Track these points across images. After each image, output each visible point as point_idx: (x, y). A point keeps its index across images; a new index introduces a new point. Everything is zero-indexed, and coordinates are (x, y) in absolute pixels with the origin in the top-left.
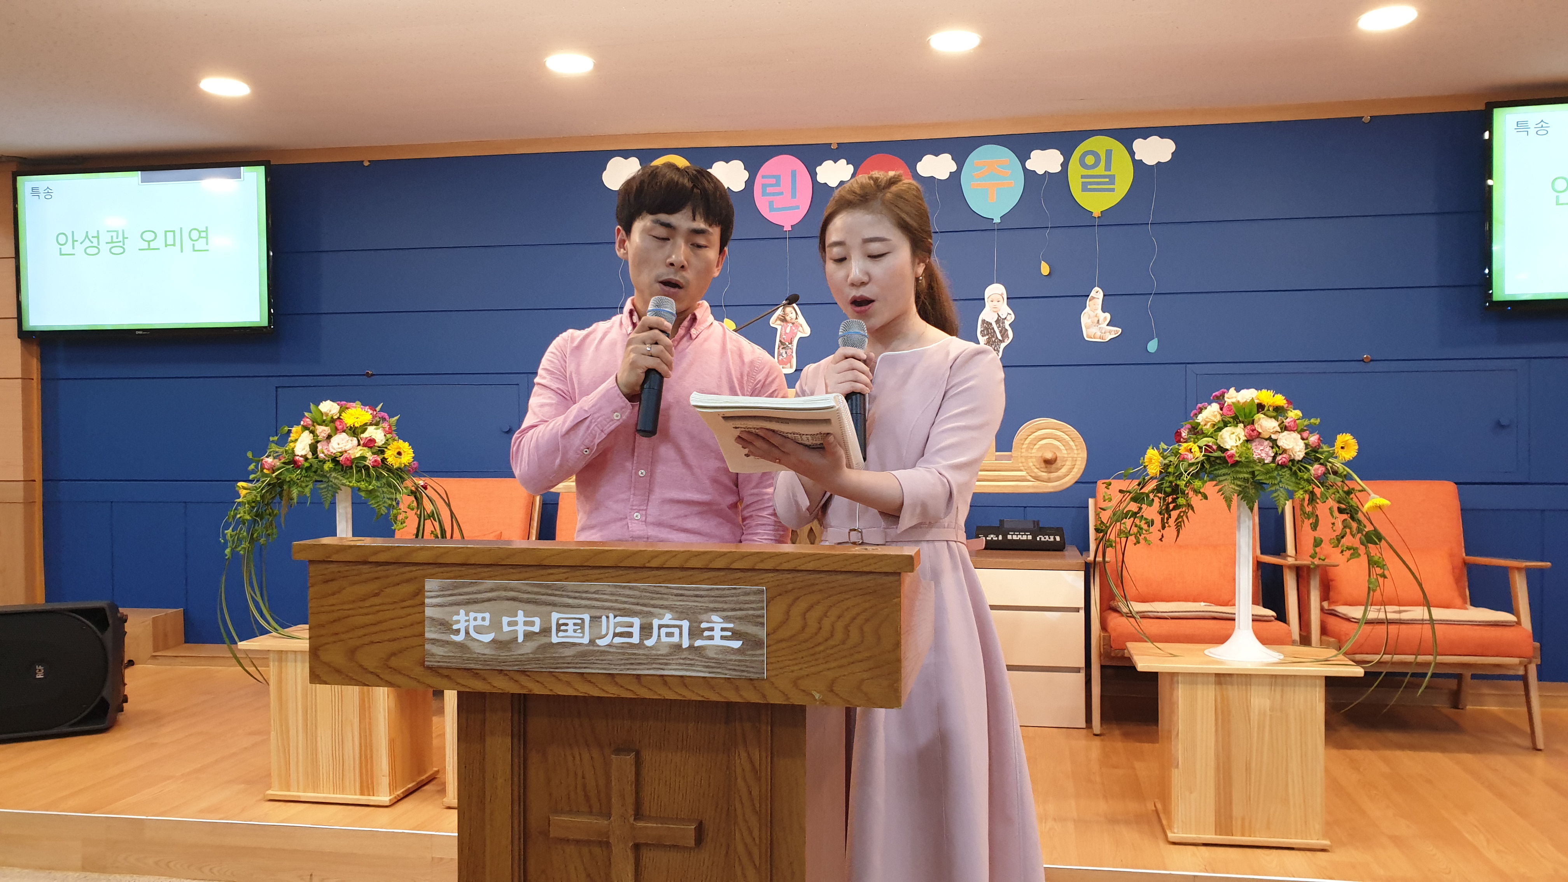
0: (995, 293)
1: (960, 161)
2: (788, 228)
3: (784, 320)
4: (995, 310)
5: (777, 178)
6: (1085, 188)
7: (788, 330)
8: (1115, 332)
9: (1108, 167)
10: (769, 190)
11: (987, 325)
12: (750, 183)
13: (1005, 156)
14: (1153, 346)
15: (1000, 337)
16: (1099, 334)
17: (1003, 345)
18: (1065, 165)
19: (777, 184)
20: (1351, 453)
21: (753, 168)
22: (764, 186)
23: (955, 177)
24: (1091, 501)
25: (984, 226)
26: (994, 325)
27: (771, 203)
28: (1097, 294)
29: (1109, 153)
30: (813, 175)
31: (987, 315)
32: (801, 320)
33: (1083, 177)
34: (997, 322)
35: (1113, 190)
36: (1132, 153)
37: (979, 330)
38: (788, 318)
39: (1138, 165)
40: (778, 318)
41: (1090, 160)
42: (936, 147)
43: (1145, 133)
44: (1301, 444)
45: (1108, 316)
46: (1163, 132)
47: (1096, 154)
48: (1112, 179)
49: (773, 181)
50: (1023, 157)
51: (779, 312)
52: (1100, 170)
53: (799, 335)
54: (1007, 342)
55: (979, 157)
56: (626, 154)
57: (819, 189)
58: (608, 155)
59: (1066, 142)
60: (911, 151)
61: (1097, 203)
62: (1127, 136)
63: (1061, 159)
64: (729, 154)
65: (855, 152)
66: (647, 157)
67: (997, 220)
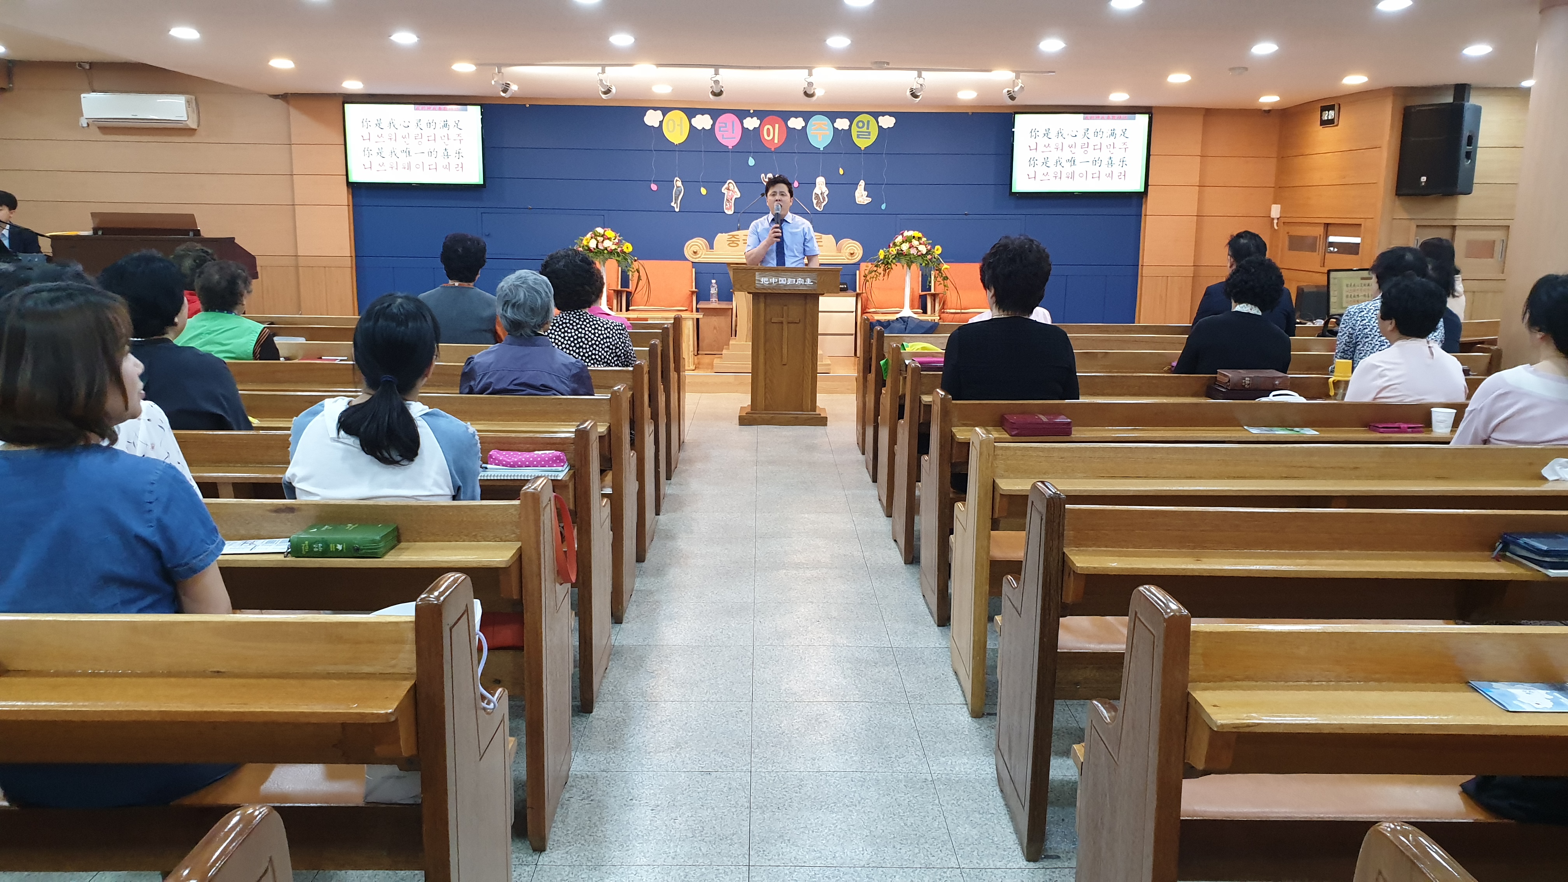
0: (821, 181)
1: (806, 122)
2: (730, 147)
3: (728, 189)
4: (820, 188)
5: (725, 124)
6: (858, 137)
7: (730, 194)
8: (869, 200)
9: (868, 129)
10: (721, 129)
11: (817, 195)
12: (713, 125)
13: (826, 121)
14: (883, 207)
15: (822, 201)
16: (862, 201)
17: (823, 204)
18: (850, 126)
19: (726, 127)
20: (940, 252)
21: (714, 118)
22: (720, 127)
23: (804, 128)
24: (858, 272)
25: (816, 151)
26: (820, 196)
27: (723, 135)
28: (862, 183)
29: (868, 122)
30: (742, 124)
31: (817, 190)
32: (736, 189)
33: (858, 132)
34: (821, 194)
35: (870, 138)
37: (814, 197)
38: (730, 188)
39: (880, 128)
40: (726, 188)
41: (861, 125)
42: (796, 114)
43: (883, 114)
44: (925, 249)
45: (866, 193)
46: (891, 114)
47: (863, 122)
48: (869, 133)
50: (833, 122)
51: (726, 185)
52: (865, 129)
53: (736, 196)
54: (825, 203)
55: (815, 121)
56: (655, 109)
57: (745, 130)
58: (647, 109)
59: (851, 116)
60: (785, 116)
61: (863, 143)
62: (876, 115)
63: (849, 123)
64: (703, 111)
65: (760, 115)
66: (665, 111)
67: (822, 149)
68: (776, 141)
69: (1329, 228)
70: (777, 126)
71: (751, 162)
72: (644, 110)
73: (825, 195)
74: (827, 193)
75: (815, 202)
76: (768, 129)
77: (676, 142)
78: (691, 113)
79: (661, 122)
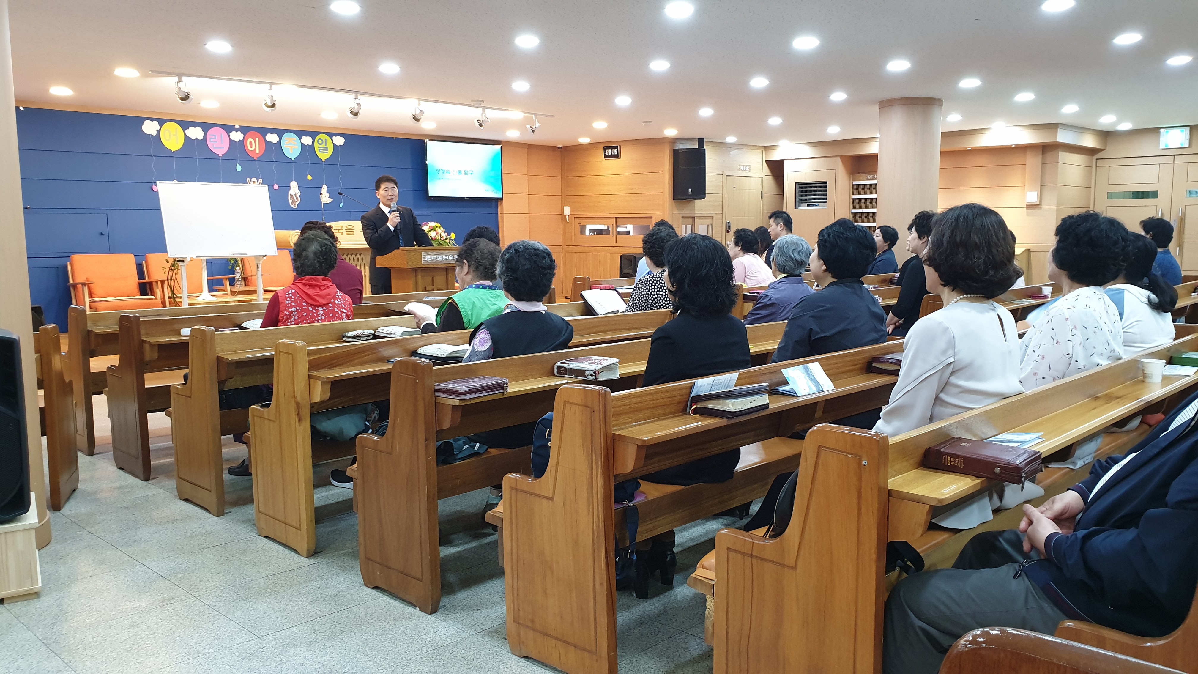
0: (294, 185)
1: (280, 137)
2: (220, 155)
4: (294, 190)
6: (319, 151)
8: (331, 200)
9: (326, 145)
10: (212, 140)
11: (292, 196)
12: (205, 136)
13: (295, 137)
14: (341, 205)
15: (295, 200)
16: (326, 201)
17: (297, 203)
18: (313, 142)
21: (205, 131)
22: (210, 138)
23: (279, 142)
25: (288, 161)
26: (294, 196)
27: (213, 145)
28: (325, 187)
29: (326, 140)
30: (229, 136)
31: (292, 192)
33: (319, 147)
34: (295, 195)
35: (327, 153)
36: (332, 141)
37: (289, 197)
39: (334, 144)
41: (320, 142)
42: (272, 131)
43: (336, 135)
45: (328, 195)
46: (341, 135)
47: (322, 140)
48: (327, 148)
49: (214, 137)
50: (300, 139)
52: (323, 145)
54: (299, 202)
55: (287, 137)
56: (152, 119)
57: (232, 142)
58: (144, 119)
59: (313, 135)
60: (263, 132)
61: (324, 156)
62: (331, 135)
63: (312, 140)
64: (195, 124)
65: (244, 130)
66: (162, 122)
67: (293, 159)
68: (257, 151)
69: (617, 220)
70: (257, 139)
71: (239, 168)
72: (142, 120)
73: (298, 196)
74: (299, 194)
75: (290, 201)
76: (251, 142)
77: (173, 149)
78: (185, 125)
79: (159, 132)
